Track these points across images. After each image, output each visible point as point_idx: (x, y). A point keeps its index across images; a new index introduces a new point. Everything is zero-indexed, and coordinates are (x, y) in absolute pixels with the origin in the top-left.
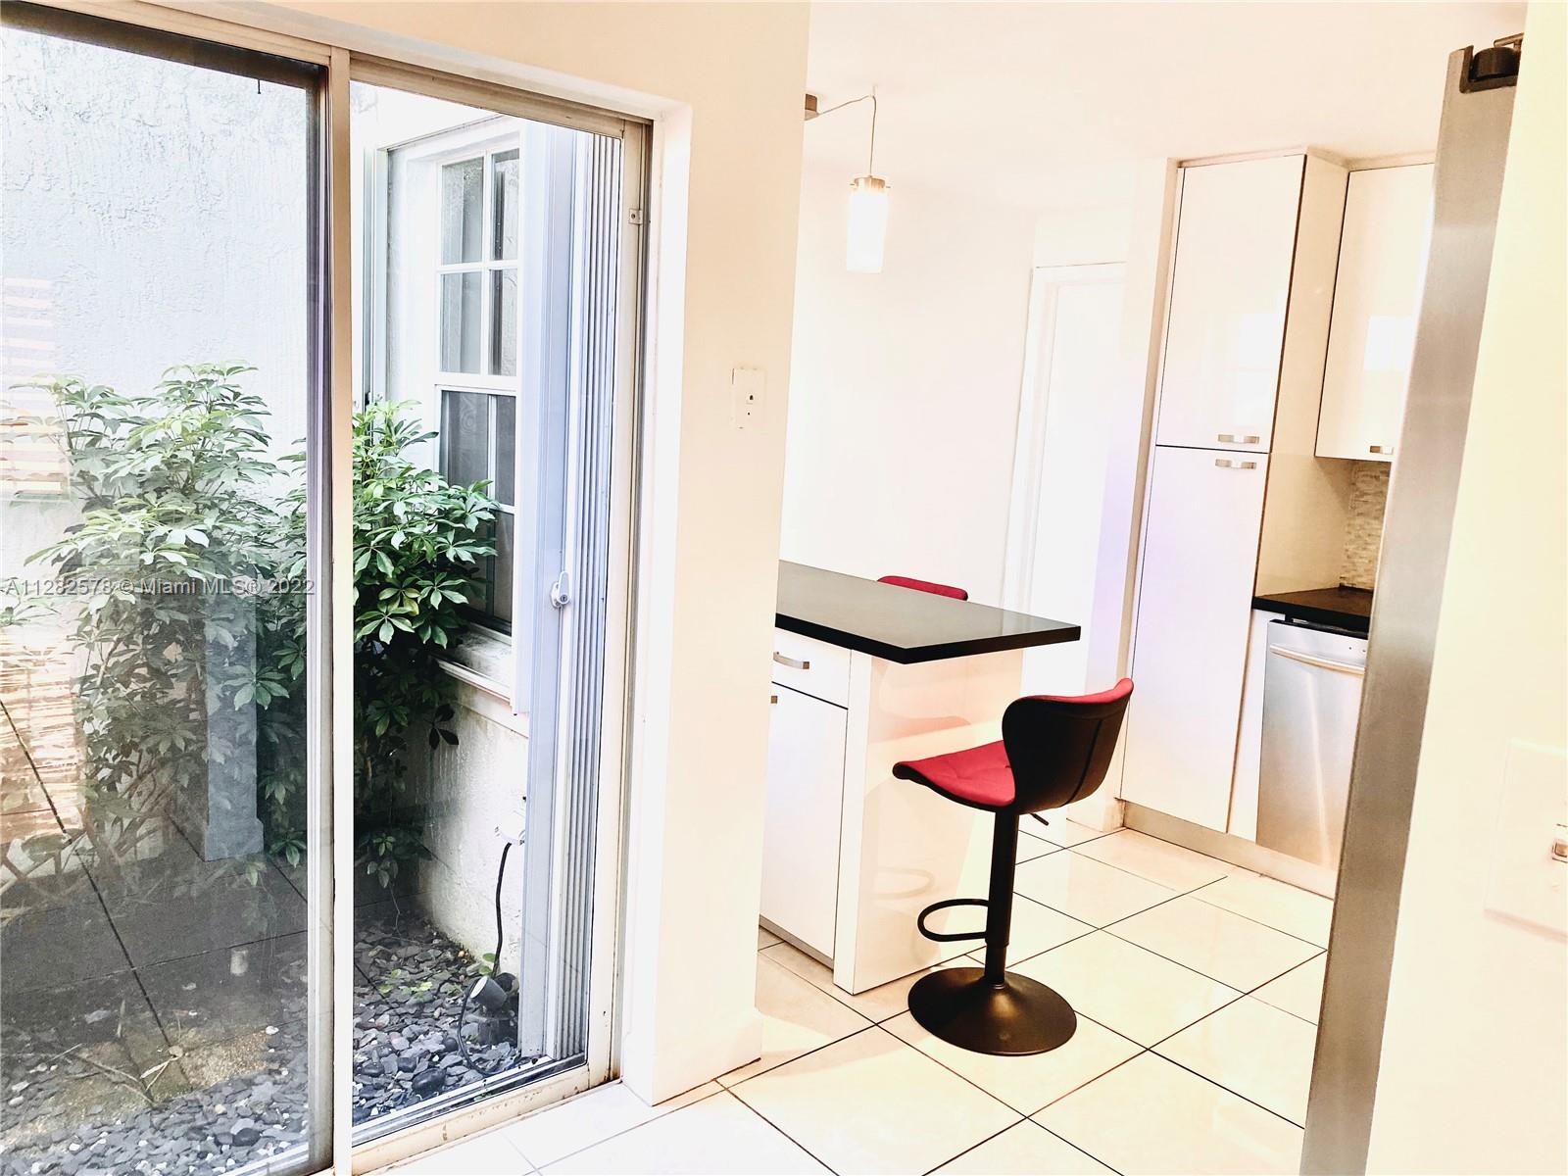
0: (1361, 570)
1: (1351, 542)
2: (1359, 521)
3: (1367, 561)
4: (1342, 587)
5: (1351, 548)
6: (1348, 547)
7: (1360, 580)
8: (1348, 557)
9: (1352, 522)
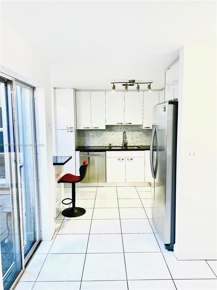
0: (81, 144)
2: (80, 137)
4: (79, 147)
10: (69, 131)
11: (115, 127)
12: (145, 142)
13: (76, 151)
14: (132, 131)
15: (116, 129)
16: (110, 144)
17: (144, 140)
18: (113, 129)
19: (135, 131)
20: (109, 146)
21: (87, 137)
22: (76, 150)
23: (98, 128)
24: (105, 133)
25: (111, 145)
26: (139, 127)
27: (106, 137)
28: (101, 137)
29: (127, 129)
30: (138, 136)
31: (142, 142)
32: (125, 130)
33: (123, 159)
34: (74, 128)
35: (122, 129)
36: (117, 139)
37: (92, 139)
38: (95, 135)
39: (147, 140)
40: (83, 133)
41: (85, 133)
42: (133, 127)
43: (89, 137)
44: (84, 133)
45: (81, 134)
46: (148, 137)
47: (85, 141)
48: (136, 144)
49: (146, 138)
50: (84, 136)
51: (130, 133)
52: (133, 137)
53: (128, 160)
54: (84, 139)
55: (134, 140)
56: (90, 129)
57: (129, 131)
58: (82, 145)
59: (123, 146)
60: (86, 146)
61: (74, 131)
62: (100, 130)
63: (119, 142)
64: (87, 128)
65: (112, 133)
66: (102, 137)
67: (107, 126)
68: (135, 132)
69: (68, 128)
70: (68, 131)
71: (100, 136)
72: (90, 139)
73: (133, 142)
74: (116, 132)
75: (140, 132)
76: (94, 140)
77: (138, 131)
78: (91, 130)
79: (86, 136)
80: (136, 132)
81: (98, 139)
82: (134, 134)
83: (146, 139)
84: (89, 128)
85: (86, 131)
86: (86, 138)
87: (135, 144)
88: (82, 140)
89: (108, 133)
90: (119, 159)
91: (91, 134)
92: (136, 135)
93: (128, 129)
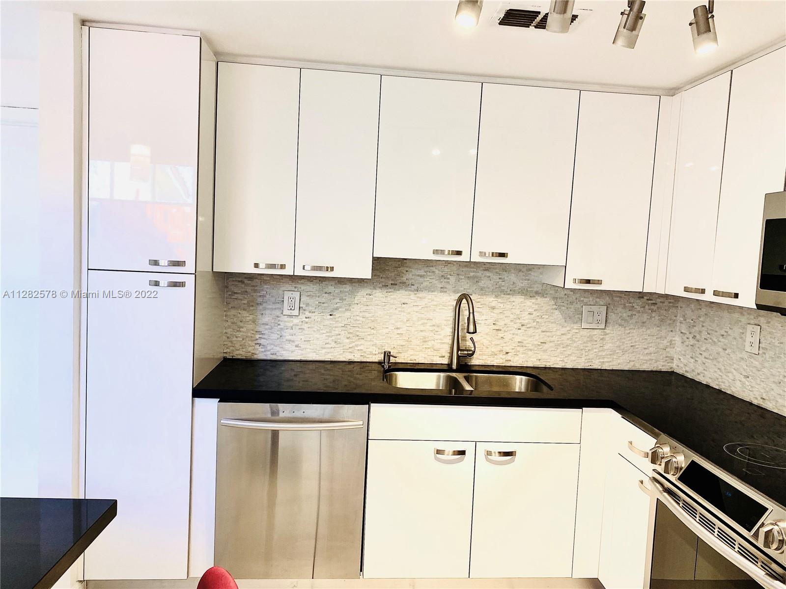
0: (237, 346)
1: (229, 327)
2: (233, 312)
3: (241, 339)
4: (225, 360)
5: (229, 331)
6: (226, 331)
7: (238, 352)
8: (228, 338)
9: (228, 313)
10: (164, 280)
11: (416, 266)
12: (560, 349)
13: (196, 399)
14: (500, 291)
15: (421, 276)
16: (388, 355)
17: (555, 338)
18: (407, 277)
19: (513, 292)
20: (380, 363)
21: (267, 312)
22: (198, 392)
23: (332, 269)
24: (362, 295)
25: (392, 360)
26: (534, 275)
27: (367, 315)
28: (343, 316)
29: (476, 280)
30: (526, 318)
31: (546, 346)
32: (465, 287)
33: (463, 453)
34: (190, 267)
35: (452, 279)
36: (422, 328)
37: (296, 321)
38: (314, 302)
39: (569, 342)
40: (249, 289)
41: (262, 293)
42: (505, 275)
43: (278, 313)
44: (255, 291)
45: (240, 297)
46: (576, 326)
47: (260, 329)
48: (517, 358)
49: (564, 330)
50: (252, 305)
51: (491, 300)
52: (501, 323)
53: (487, 459)
54: (254, 321)
55: (508, 336)
56: (288, 271)
57: (483, 291)
58: (240, 353)
59: (454, 366)
60: (261, 356)
61: (190, 280)
62: (341, 281)
63: (430, 344)
64: (273, 266)
65: (400, 295)
66: (348, 314)
67: (379, 264)
68: (512, 299)
69: (156, 263)
70: (157, 284)
71: (337, 309)
72: (285, 322)
73: (499, 348)
74: (421, 294)
75: (540, 300)
76: (305, 326)
77: (527, 293)
78: (294, 278)
79: (265, 309)
80: (518, 299)
81: (327, 323)
82: (509, 306)
83: (564, 337)
84: (283, 267)
85: (265, 282)
86: (266, 319)
87: (508, 357)
88: (241, 324)
89: (379, 295)
90: (439, 452)
91: (290, 295)
92: (518, 312)
93: (482, 284)
